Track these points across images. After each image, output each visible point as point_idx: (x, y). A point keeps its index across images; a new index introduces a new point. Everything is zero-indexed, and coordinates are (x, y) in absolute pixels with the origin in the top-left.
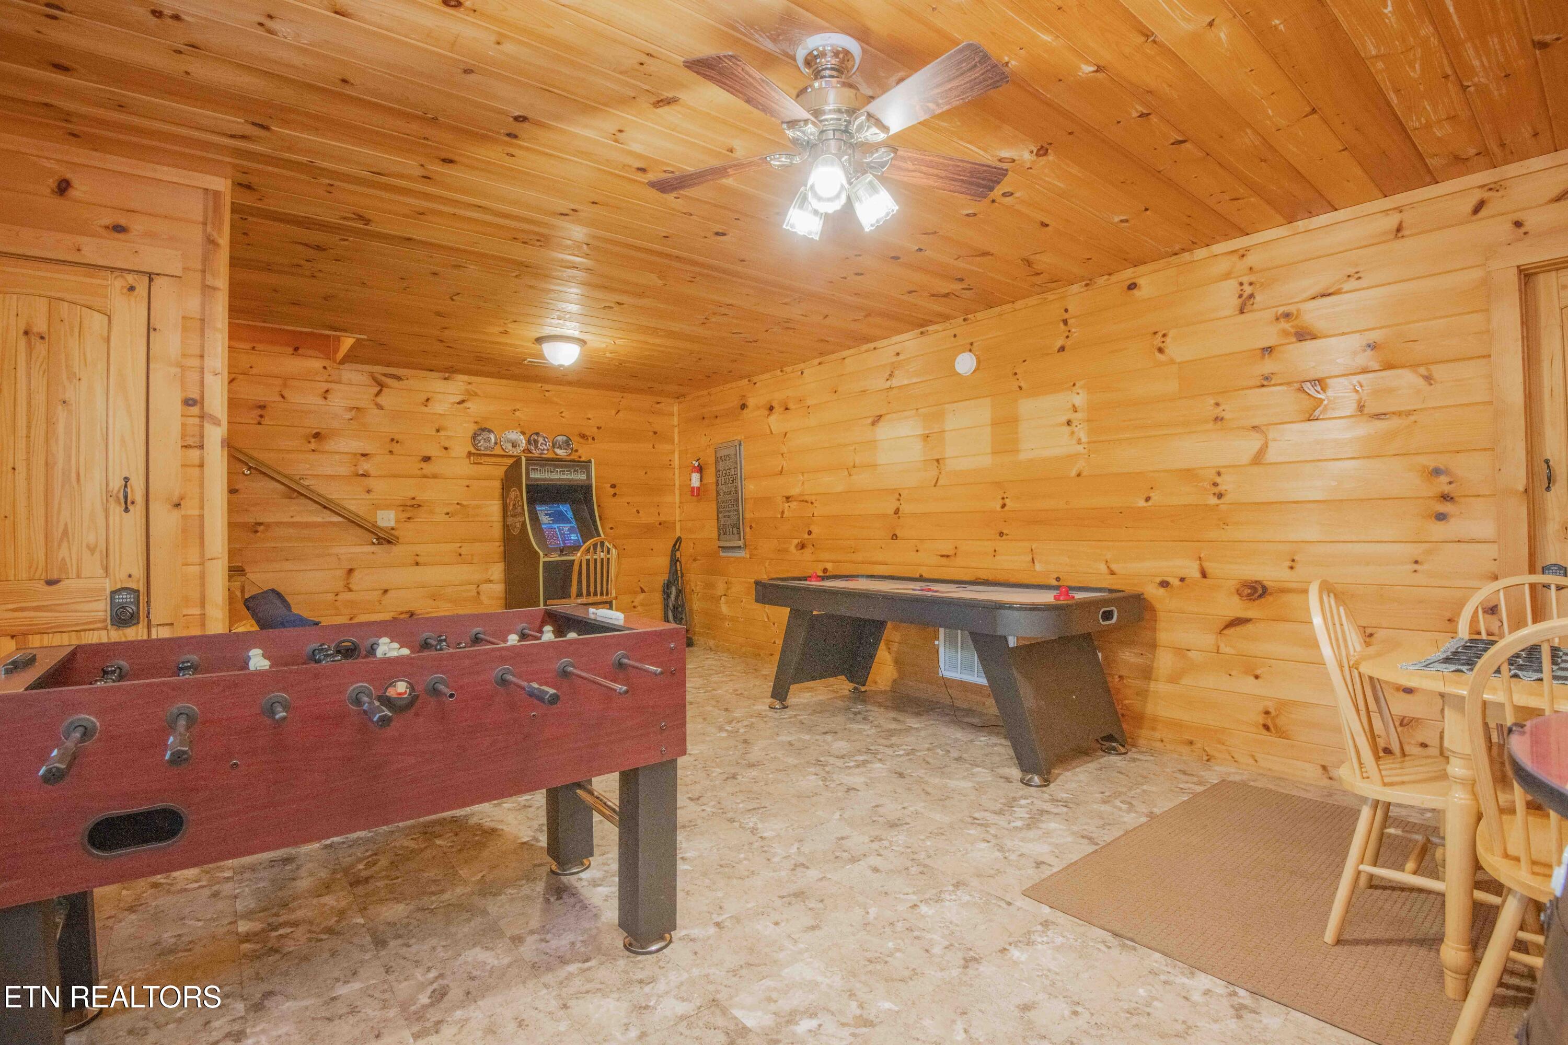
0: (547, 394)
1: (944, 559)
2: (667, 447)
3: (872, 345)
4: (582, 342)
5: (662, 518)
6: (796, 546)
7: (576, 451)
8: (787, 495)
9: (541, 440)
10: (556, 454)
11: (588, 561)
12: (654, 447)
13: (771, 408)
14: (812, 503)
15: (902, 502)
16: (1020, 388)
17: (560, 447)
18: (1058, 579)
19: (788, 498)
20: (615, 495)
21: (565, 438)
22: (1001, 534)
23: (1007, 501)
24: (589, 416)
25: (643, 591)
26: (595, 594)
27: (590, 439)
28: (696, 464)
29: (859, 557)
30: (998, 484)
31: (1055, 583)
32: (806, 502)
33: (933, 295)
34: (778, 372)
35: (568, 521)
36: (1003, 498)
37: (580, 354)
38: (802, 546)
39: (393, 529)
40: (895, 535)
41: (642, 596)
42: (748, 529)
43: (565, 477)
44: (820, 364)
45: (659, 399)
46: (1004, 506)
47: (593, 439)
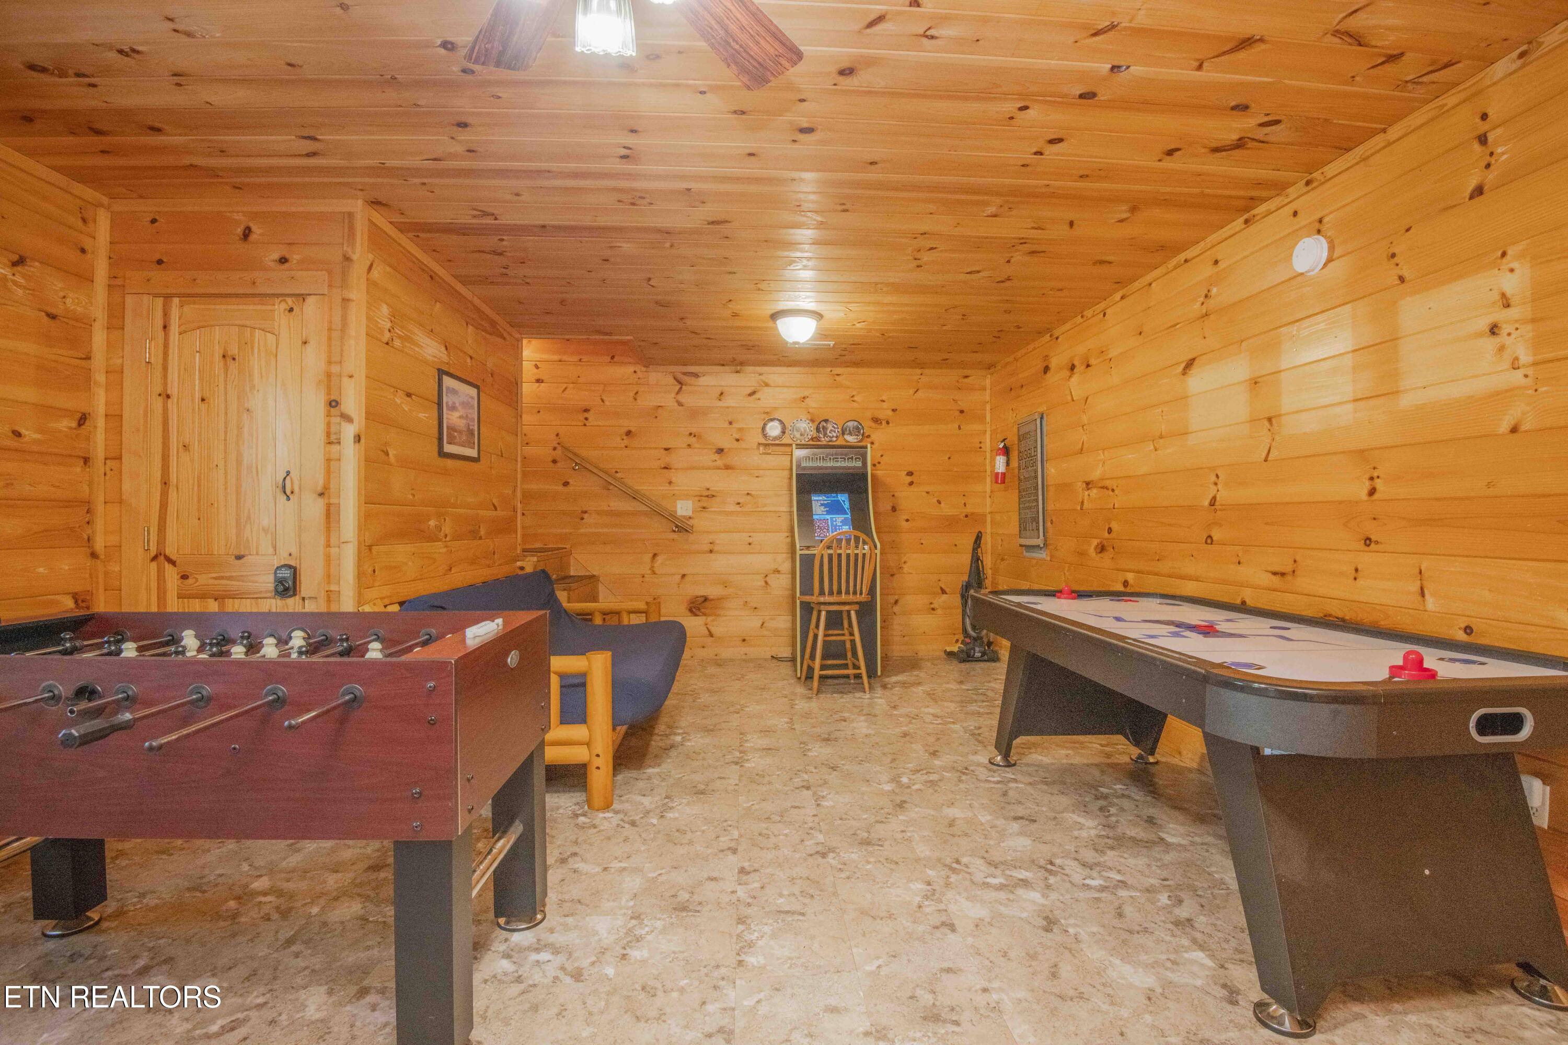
0: (837, 378)
1: (1277, 578)
2: (978, 427)
3: (1182, 257)
4: (818, 315)
5: (969, 510)
6: (1096, 548)
7: (868, 436)
8: (1088, 480)
9: (830, 427)
10: (847, 441)
11: (830, 556)
12: (959, 428)
13: (1073, 368)
14: (1113, 490)
15: (1220, 486)
16: (1402, 279)
17: (850, 434)
18: (1468, 630)
19: (1088, 484)
20: (911, 484)
21: (856, 424)
22: (1368, 541)
23: (1378, 483)
24: (884, 398)
25: (943, 592)
26: (839, 592)
27: (884, 423)
28: (1001, 446)
29: (1164, 567)
30: (1362, 454)
31: (1461, 636)
32: (1107, 488)
33: (1216, 150)
34: (1079, 319)
35: (842, 511)
36: (1372, 479)
37: (817, 328)
38: (1102, 549)
39: (690, 518)
40: (1210, 537)
41: (944, 597)
42: (1049, 524)
43: (839, 464)
44: (1122, 298)
45: (967, 372)
46: (1372, 492)
47: (888, 423)
